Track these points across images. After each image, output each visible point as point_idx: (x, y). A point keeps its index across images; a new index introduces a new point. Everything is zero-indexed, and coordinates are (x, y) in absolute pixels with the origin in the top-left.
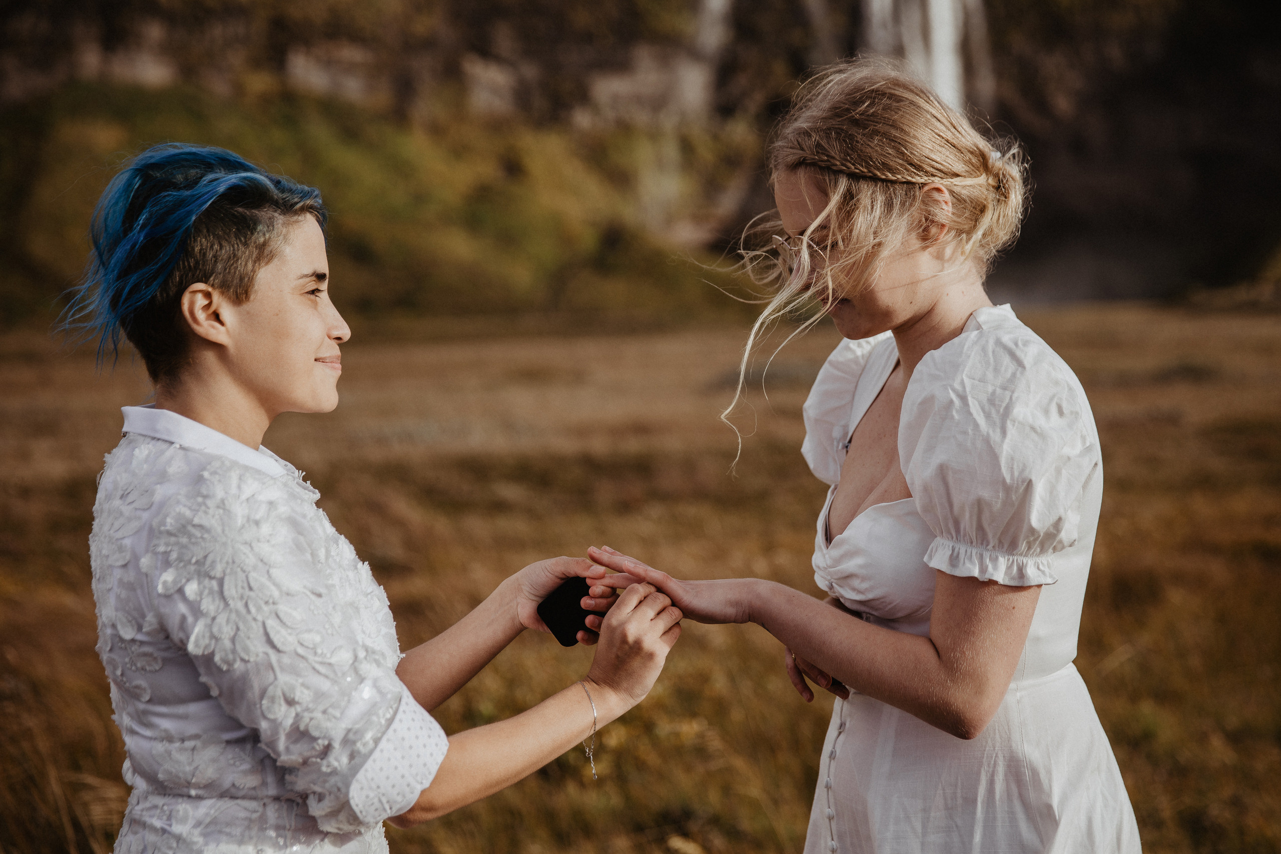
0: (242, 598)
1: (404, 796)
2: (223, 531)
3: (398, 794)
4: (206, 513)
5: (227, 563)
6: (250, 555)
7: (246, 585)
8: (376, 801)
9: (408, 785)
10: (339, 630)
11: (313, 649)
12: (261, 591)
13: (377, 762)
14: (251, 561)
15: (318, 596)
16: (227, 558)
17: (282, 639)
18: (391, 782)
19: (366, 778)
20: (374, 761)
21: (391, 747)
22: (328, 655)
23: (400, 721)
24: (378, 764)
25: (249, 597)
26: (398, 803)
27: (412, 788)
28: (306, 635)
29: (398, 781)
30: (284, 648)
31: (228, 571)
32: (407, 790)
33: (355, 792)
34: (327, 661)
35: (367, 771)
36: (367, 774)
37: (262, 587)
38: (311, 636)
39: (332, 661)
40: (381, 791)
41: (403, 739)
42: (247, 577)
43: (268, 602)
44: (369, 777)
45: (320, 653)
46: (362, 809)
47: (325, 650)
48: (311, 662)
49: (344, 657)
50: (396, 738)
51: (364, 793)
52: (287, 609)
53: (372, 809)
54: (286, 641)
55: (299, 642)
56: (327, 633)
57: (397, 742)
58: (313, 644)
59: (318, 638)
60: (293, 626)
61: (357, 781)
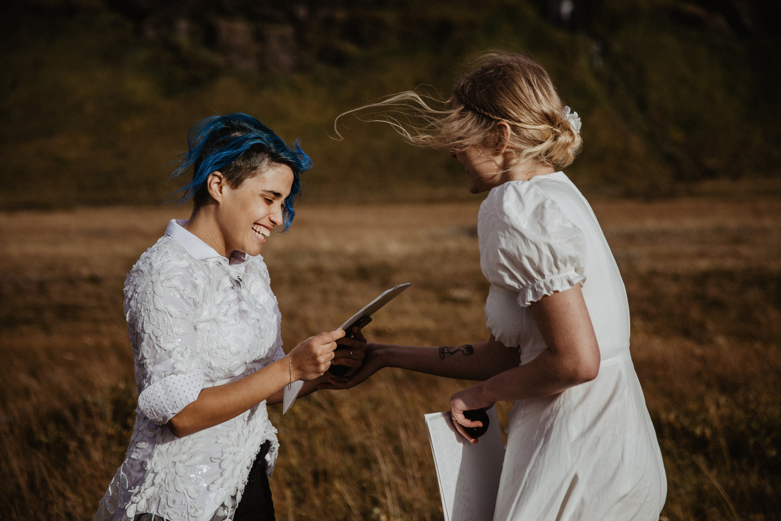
1: (162, 411)
2: (147, 274)
3: (159, 410)
4: (145, 265)
5: (143, 288)
6: (151, 287)
8: (149, 408)
9: (164, 408)
10: (175, 335)
11: (157, 337)
12: (148, 304)
13: (151, 390)
14: (150, 289)
15: (171, 316)
16: (143, 286)
17: (147, 327)
18: (156, 402)
19: (145, 395)
20: (150, 389)
21: (160, 387)
22: (162, 342)
23: (171, 378)
24: (151, 392)
25: (143, 304)
26: (160, 414)
27: (166, 410)
28: (156, 330)
29: (159, 403)
30: (146, 331)
31: (142, 291)
32: (163, 410)
33: (141, 400)
34: (159, 344)
35: (146, 392)
36: (146, 393)
37: (149, 302)
38: (158, 330)
39: (162, 346)
40: (151, 404)
41: (168, 386)
42: (146, 296)
43: (148, 309)
44: (147, 395)
45: (159, 340)
46: (143, 409)
47: (162, 340)
48: (153, 342)
49: (169, 347)
50: (165, 384)
51: (144, 402)
52: (153, 315)
53: (148, 412)
54: (148, 329)
55: (153, 331)
56: (167, 333)
57: (164, 386)
58: (158, 335)
59: (161, 333)
60: (154, 324)
61: (142, 394)
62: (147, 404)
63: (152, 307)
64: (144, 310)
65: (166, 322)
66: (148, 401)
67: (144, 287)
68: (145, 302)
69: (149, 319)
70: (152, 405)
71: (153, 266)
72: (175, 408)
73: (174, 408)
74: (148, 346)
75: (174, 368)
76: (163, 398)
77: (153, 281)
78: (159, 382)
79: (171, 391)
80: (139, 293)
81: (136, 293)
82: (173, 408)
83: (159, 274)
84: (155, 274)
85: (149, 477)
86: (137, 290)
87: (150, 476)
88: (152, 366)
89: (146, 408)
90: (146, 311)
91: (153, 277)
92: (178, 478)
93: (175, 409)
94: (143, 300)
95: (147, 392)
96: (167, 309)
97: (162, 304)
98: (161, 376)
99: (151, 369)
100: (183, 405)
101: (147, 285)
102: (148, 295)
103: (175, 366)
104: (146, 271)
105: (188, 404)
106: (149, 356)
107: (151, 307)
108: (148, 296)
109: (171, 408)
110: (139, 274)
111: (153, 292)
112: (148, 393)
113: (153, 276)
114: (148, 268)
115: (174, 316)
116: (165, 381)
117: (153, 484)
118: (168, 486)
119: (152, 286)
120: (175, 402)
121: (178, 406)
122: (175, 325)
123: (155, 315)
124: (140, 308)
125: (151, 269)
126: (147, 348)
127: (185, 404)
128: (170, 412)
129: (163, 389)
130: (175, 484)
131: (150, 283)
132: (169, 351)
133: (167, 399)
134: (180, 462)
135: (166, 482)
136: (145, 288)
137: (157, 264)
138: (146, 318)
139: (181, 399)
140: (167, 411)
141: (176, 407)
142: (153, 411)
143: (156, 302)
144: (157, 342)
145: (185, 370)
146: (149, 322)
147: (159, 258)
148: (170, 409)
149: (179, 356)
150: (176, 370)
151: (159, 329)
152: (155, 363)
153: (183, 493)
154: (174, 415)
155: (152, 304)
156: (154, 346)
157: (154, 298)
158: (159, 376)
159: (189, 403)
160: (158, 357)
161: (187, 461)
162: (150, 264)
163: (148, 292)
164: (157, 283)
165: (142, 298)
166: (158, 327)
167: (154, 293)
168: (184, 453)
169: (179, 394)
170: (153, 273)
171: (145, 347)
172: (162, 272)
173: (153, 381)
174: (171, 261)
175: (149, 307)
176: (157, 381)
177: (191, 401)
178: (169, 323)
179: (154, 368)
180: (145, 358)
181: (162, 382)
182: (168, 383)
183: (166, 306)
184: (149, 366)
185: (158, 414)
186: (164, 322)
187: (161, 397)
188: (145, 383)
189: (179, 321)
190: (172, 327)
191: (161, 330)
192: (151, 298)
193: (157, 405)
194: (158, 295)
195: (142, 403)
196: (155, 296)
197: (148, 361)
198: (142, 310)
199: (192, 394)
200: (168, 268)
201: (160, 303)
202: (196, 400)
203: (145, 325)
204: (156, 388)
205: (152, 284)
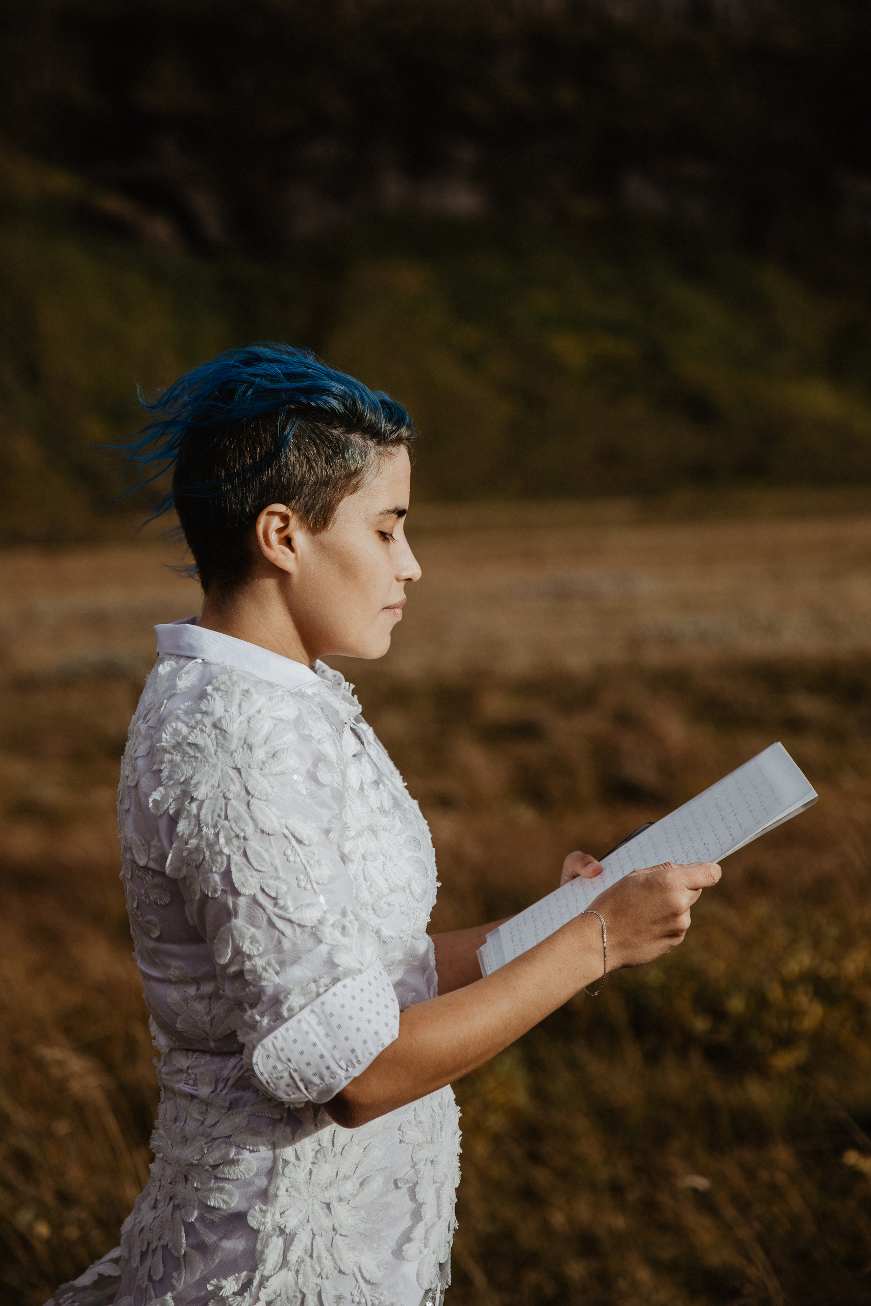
0: (215, 826)
1: (322, 1079)
2: (216, 751)
3: (315, 1074)
4: (202, 731)
5: (213, 786)
6: (237, 783)
7: (223, 814)
8: (286, 1075)
9: (328, 1068)
10: (315, 886)
11: (275, 899)
12: (236, 823)
13: (291, 1032)
14: (235, 788)
15: (300, 842)
16: (214, 782)
17: (243, 879)
18: (305, 1058)
19: (274, 1046)
20: (287, 1030)
21: (313, 1020)
22: (291, 910)
23: (335, 994)
24: (292, 1035)
25: (223, 827)
26: (316, 1085)
27: (332, 1073)
28: (272, 882)
29: (315, 1060)
30: (242, 890)
31: (210, 795)
32: (326, 1073)
33: (260, 1058)
34: (287, 916)
35: (276, 1038)
36: (275, 1042)
37: (238, 819)
38: (277, 883)
39: (293, 917)
40: (292, 1066)
41: (332, 1015)
42: (226, 804)
43: (240, 835)
44: (278, 1047)
45: (282, 905)
46: (269, 1080)
47: (289, 904)
48: (268, 912)
49: (309, 916)
50: (323, 1012)
51: (271, 1062)
52: (257, 847)
53: (282, 1083)
54: (247, 882)
55: (261, 887)
56: (298, 886)
57: (322, 1017)
58: (277, 893)
59: (284, 888)
60: (259, 868)
61: (263, 1046)
62: (280, 1067)
63: (250, 830)
64: (228, 841)
65: (292, 859)
66: (284, 1059)
67: (217, 785)
68: (226, 818)
69: (244, 860)
70: (297, 1068)
71: (228, 731)
72: (353, 1064)
73: (349, 1065)
74: (254, 926)
75: (334, 965)
76: (324, 1045)
77: (239, 766)
78: (307, 1009)
79: (339, 1027)
81: (193, 801)
83: (250, 748)
84: (240, 748)
85: (271, 1246)
86: (194, 794)
87: (277, 1243)
88: (277, 973)
89: (279, 1075)
90: (235, 842)
91: (237, 757)
92: (339, 1240)
93: (354, 1067)
94: (219, 816)
95: (280, 1039)
96: (287, 827)
97: (274, 818)
98: (310, 993)
99: (277, 980)
100: (371, 1054)
101: (224, 776)
102: (233, 802)
103: (336, 961)
104: (210, 745)
105: (381, 1049)
106: (261, 949)
107: (246, 828)
108: (232, 806)
109: (345, 1067)
111: (244, 792)
112: (284, 1039)
113: (235, 754)
114: (213, 736)
115: (307, 842)
116: (323, 1003)
117: (285, 1263)
118: (320, 1262)
119: (238, 778)
120: (353, 1051)
121: (360, 1058)
122: (312, 862)
123: (262, 847)
124: (211, 837)
125: (224, 737)
126: (253, 930)
127: (376, 1051)
129: (320, 1023)
130: (335, 1255)
131: (233, 774)
132: (312, 927)
133: (335, 1047)
134: (340, 1200)
135: (315, 1255)
136: (219, 786)
137: (236, 725)
138: (237, 858)
139: (365, 1042)
140: (333, 1076)
141: (355, 1061)
142: (297, 1079)
143: (258, 814)
144: (280, 912)
145: (359, 966)
146: (248, 868)
147: (234, 709)
148: (341, 1067)
149: (337, 933)
150: (341, 969)
151: (277, 878)
152: (282, 963)
153: (354, 1274)
154: (349, 1081)
155: (250, 821)
156: (271, 924)
157: (251, 807)
158: (304, 995)
159: (383, 1048)
160: (286, 944)
161: (355, 1196)
162: (216, 727)
163: (230, 795)
164: (249, 769)
165: (213, 812)
166: (274, 874)
167: (248, 793)
168: (346, 1178)
169: (358, 1030)
170: (233, 747)
171: (245, 930)
172: (255, 740)
173: (290, 1009)
174: (263, 711)
175: (243, 830)
176: (302, 1008)
177: (388, 1041)
178: (298, 860)
179: (281, 975)
180: (250, 957)
181: (315, 1009)
182: (328, 1009)
183: (283, 821)
184: (264, 974)
185: (309, 1086)
186: (287, 860)
187: (319, 1045)
188: (258, 1018)
189: (317, 852)
190: (305, 869)
191: (284, 881)
192: (243, 808)
193: (308, 1064)
194: (259, 797)
195: (263, 1066)
196: (252, 801)
197: (259, 962)
198: (222, 840)
199: (386, 1025)
200: (266, 727)
201: (270, 817)
202: (397, 1036)
203: (235, 875)
204: (303, 1024)
205: (238, 775)
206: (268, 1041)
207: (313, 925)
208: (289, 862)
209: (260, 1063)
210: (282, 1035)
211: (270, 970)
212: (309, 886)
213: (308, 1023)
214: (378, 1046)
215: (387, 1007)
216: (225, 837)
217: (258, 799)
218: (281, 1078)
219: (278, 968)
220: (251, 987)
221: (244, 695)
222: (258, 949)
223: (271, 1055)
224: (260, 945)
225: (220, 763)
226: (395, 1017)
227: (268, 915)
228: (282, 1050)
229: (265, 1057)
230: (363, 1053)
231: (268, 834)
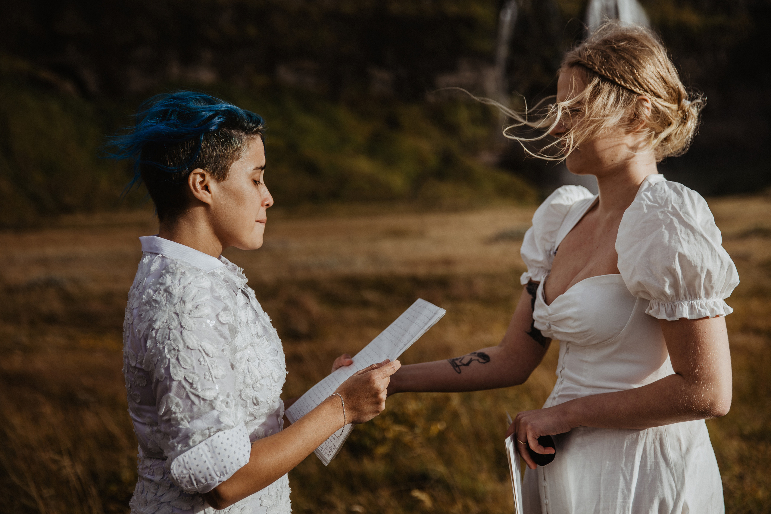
0: (163, 343)
1: (206, 480)
2: (166, 303)
3: (203, 478)
4: (159, 293)
5: (163, 322)
6: (176, 320)
7: (167, 337)
8: (187, 476)
9: (210, 475)
10: (214, 379)
12: (174, 342)
13: (193, 454)
14: (175, 323)
15: (207, 355)
16: (164, 319)
17: (175, 372)
18: (199, 468)
19: (183, 460)
20: (192, 452)
21: (206, 449)
22: (200, 390)
23: (219, 436)
24: (194, 455)
25: (167, 343)
26: (202, 483)
27: (212, 477)
28: (191, 375)
29: (205, 470)
30: (175, 378)
31: (162, 326)
32: (208, 477)
33: (175, 466)
34: (197, 393)
35: (185, 456)
36: (184, 458)
37: (175, 340)
38: (193, 375)
39: (201, 394)
40: (191, 472)
41: (216, 447)
42: (170, 332)
43: (176, 349)
44: (186, 461)
45: (195, 387)
46: (178, 478)
47: (199, 387)
48: (187, 391)
49: (209, 395)
50: (212, 445)
51: (180, 469)
52: (185, 355)
53: (185, 480)
54: (177, 373)
55: (185, 377)
56: (205, 378)
57: (211, 447)
58: (193, 381)
59: (197, 378)
60: (185, 367)
61: (177, 460)
62: (185, 472)
63: (181, 346)
64: (170, 351)
65: (202, 363)
66: (188, 468)
67: (165, 321)
68: (169, 339)
69: (177, 362)
70: (194, 473)
72: (223, 474)
75: (220, 422)
76: (210, 463)
77: (178, 312)
78: (203, 443)
79: (219, 454)
80: (158, 330)
81: (153, 329)
82: (221, 475)
83: (184, 302)
84: (179, 302)
86: (154, 326)
88: (189, 422)
89: (184, 476)
90: (173, 352)
91: (177, 307)
93: (224, 476)
94: (165, 338)
95: (187, 457)
96: (201, 346)
97: (195, 341)
98: (205, 435)
99: (188, 426)
100: (234, 470)
101: (170, 317)
102: (173, 331)
103: (221, 420)
104: (163, 300)
105: (239, 468)
106: (181, 410)
107: (179, 345)
108: (173, 333)
109: (219, 475)
110: (152, 305)
111: (179, 326)
112: (189, 457)
113: (176, 305)
114: (165, 296)
115: (211, 355)
116: (212, 441)
119: (177, 318)
120: (225, 467)
121: (228, 471)
122: (213, 366)
123: (187, 356)
124: (161, 348)
125: (171, 297)
126: (178, 399)
127: (237, 468)
128: (217, 479)
129: (209, 451)
131: (174, 316)
132: (210, 401)
133: (215, 464)
136: (166, 322)
137: (177, 290)
138: (173, 361)
140: (212, 479)
141: (225, 473)
142: (193, 479)
143: (186, 338)
144: (193, 391)
145: (233, 424)
146: (179, 366)
147: (176, 282)
148: (217, 476)
149: (224, 405)
150: (223, 425)
151: (194, 373)
152: (192, 418)
154: (220, 483)
155: (181, 342)
156: (188, 397)
157: (183, 334)
158: (202, 436)
159: (241, 467)
160: (195, 409)
162: (166, 290)
163: (172, 327)
164: (183, 314)
165: (163, 335)
166: (192, 371)
167: (182, 326)
169: (229, 457)
170: (175, 302)
171: (174, 399)
172: (187, 299)
173: (194, 442)
174: (192, 284)
175: (177, 346)
176: (200, 442)
177: (243, 464)
178: (206, 364)
179: (191, 424)
180: (175, 413)
181: (207, 443)
182: (214, 444)
183: (199, 343)
184: (182, 422)
185: (199, 483)
186: (200, 364)
187: (207, 462)
188: (176, 445)
189: (216, 361)
190: (209, 369)
191: (197, 375)
192: (178, 334)
193: (200, 472)
194: (187, 329)
195: (176, 470)
196: (184, 331)
197: (179, 416)
198: (166, 351)
199: (244, 455)
200: (194, 291)
201: (192, 340)
202: (248, 461)
203: (172, 370)
204: (200, 451)
205: (177, 317)
206: (180, 458)
207: (211, 399)
208: (201, 365)
209: (174, 469)
210: (189, 455)
211: (186, 421)
212: (210, 379)
213: (203, 450)
214: (238, 466)
215: (244, 446)
216: (168, 349)
217: (187, 330)
218: (185, 477)
219: (190, 420)
220: (174, 428)
221: (182, 275)
222: (179, 410)
223: (181, 465)
224: (181, 407)
225: (167, 310)
226: (248, 451)
227: (187, 392)
228: (187, 463)
229: (178, 466)
230: (230, 469)
231: (191, 349)
